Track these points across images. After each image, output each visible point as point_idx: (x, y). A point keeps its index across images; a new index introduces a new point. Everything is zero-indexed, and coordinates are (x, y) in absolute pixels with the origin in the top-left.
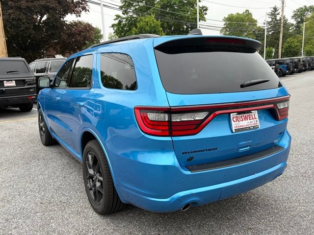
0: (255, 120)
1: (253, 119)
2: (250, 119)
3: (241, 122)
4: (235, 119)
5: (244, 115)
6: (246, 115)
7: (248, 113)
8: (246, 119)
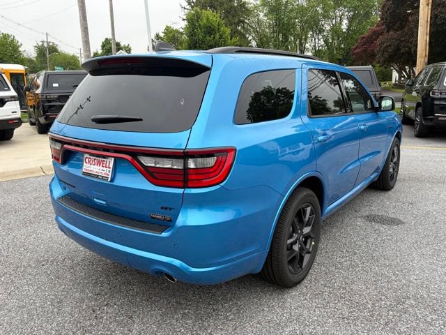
0: (108, 169)
1: (106, 167)
2: (103, 166)
3: (92, 166)
4: (87, 160)
5: (98, 159)
6: (101, 159)
7: (104, 158)
8: (99, 164)
